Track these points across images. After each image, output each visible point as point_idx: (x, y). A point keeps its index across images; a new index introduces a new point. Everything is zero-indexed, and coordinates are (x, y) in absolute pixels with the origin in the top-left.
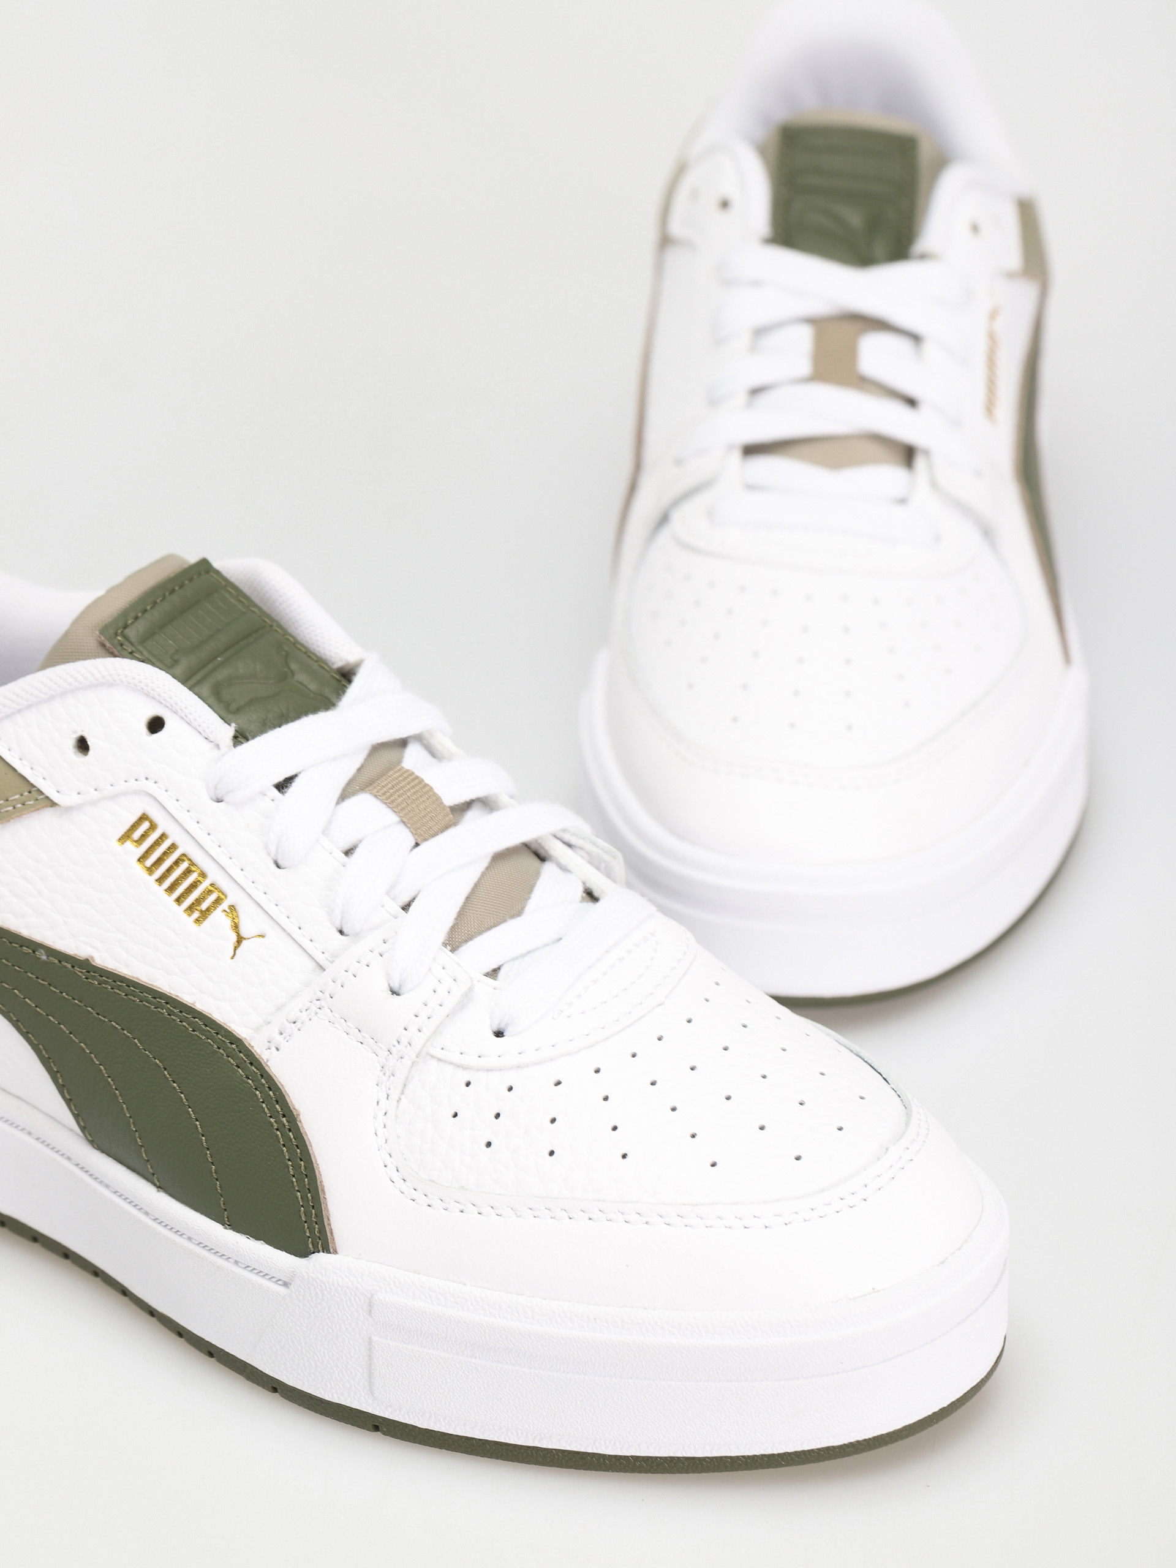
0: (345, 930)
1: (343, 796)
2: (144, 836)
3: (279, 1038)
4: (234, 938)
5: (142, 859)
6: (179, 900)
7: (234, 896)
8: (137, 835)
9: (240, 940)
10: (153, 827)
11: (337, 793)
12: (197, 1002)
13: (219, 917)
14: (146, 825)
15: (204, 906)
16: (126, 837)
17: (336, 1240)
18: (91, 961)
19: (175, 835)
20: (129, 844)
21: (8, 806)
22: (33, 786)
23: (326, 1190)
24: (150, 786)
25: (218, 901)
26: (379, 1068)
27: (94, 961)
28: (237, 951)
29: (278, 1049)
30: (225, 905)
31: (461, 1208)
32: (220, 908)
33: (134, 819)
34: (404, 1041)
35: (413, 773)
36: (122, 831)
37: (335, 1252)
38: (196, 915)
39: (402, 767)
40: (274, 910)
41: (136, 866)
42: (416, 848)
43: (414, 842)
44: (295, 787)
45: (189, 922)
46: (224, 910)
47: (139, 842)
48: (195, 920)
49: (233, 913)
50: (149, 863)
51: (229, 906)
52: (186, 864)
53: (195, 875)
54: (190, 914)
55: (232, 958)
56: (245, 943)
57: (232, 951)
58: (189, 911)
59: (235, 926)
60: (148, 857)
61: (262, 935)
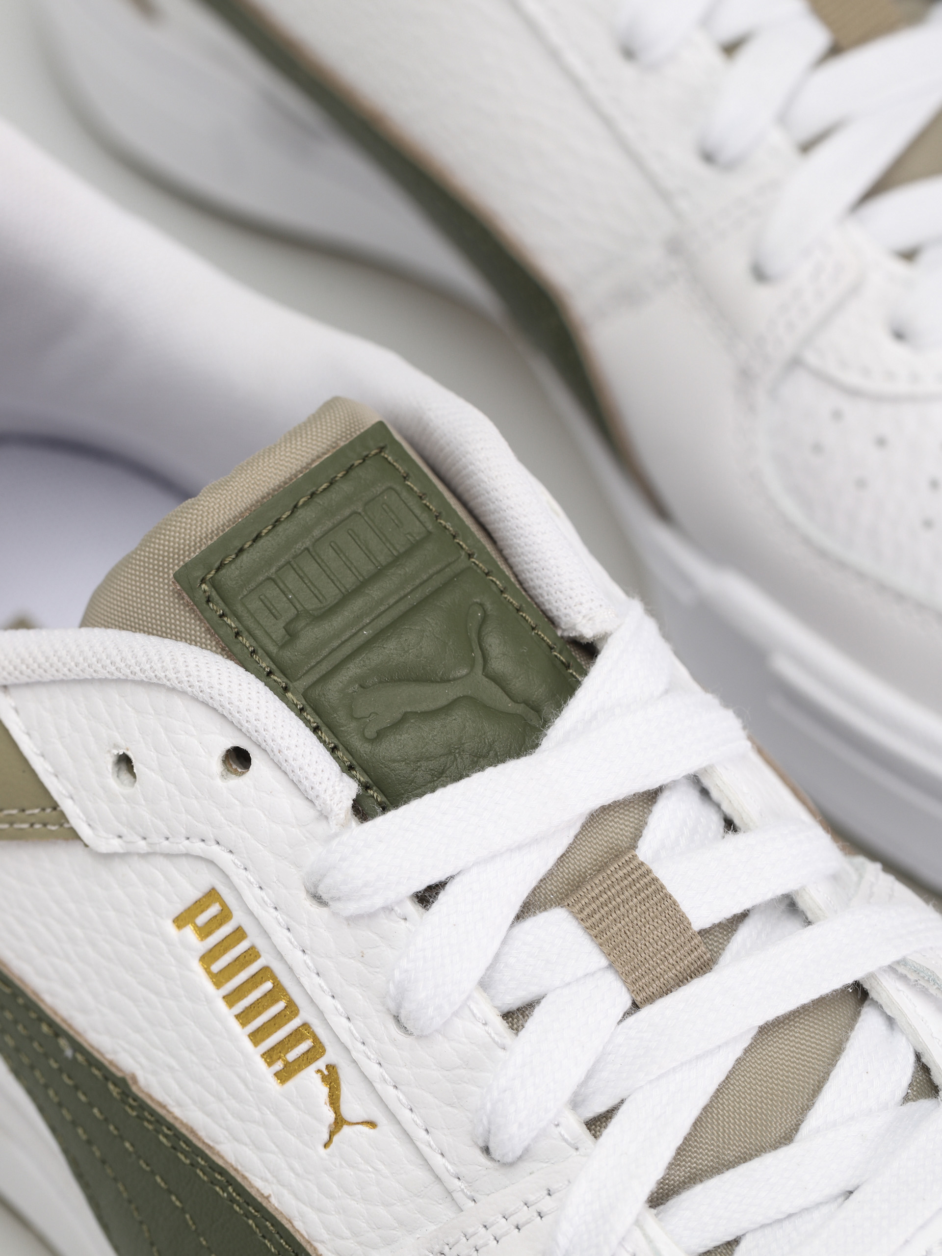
0: (492, 1151)
1: (527, 910)
2: (211, 926)
4: (330, 1116)
5: (207, 958)
7: (333, 1053)
8: (202, 919)
9: (339, 1122)
10: (224, 916)
11: (517, 904)
12: (272, 1196)
13: (311, 1080)
14: (214, 909)
15: (292, 1056)
16: (180, 921)
18: (130, 1082)
19: (255, 937)
20: (189, 932)
21: (23, 822)
24: (223, 858)
25: (312, 1054)
27: (134, 1084)
28: (336, 1138)
30: (321, 1064)
32: (312, 1069)
33: (194, 894)
35: (649, 872)
36: (179, 907)
38: (279, 1066)
39: (635, 857)
40: (389, 1093)
41: (198, 968)
42: (631, 1020)
43: (629, 1003)
44: (443, 897)
45: (266, 1073)
46: (319, 1071)
47: (204, 932)
48: (277, 1075)
49: (331, 1077)
50: (216, 967)
51: (328, 1067)
52: (268, 985)
53: (281, 1005)
54: (270, 1064)
55: (326, 1145)
56: (346, 1129)
57: (326, 1137)
58: (270, 1056)
59: (334, 1100)
60: (216, 959)
61: (372, 1124)
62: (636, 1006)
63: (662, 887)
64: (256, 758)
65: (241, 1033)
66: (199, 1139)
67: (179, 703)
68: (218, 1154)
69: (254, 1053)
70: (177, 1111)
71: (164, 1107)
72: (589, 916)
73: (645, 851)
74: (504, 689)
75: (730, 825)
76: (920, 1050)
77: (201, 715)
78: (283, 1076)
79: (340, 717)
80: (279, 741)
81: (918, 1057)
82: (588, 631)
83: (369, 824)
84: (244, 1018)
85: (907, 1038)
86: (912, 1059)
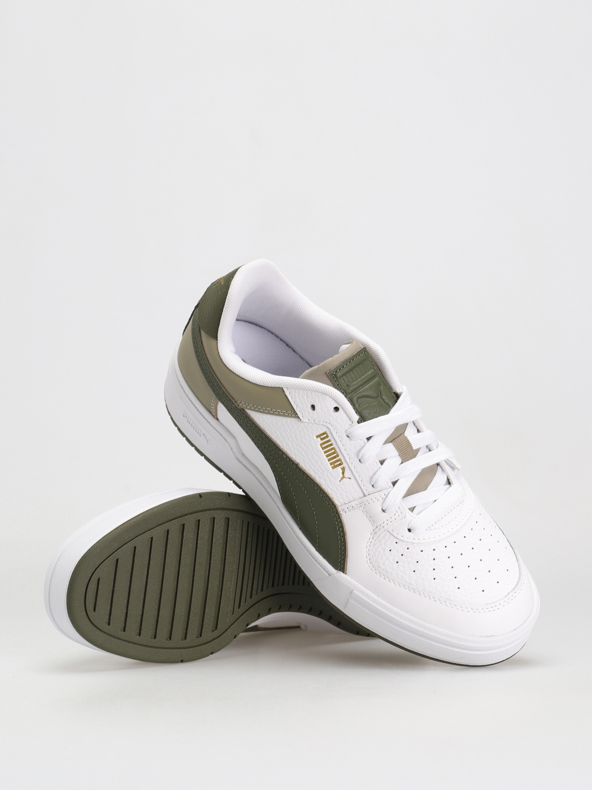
0: (374, 486)
2: (324, 438)
3: (347, 510)
6: (329, 460)
7: (344, 465)
8: (322, 437)
9: (343, 477)
10: (327, 437)
11: (384, 442)
13: (339, 469)
14: (325, 435)
15: (336, 464)
16: (317, 437)
17: (347, 571)
19: (332, 441)
20: (319, 439)
21: (286, 414)
22: (295, 411)
23: (348, 557)
24: (330, 426)
25: (340, 464)
26: (373, 530)
27: (299, 465)
28: (342, 480)
29: (345, 512)
30: (342, 466)
31: (385, 578)
32: (340, 467)
33: (322, 432)
34: (382, 526)
37: (346, 574)
38: (333, 466)
39: (404, 435)
40: (355, 473)
41: (320, 446)
42: (401, 465)
43: (401, 462)
44: (372, 439)
45: (330, 467)
46: (341, 468)
47: (322, 439)
48: (332, 467)
49: (343, 469)
50: (323, 446)
51: (343, 467)
52: (334, 451)
53: (335, 455)
54: (331, 465)
55: (340, 481)
56: (344, 479)
57: (340, 480)
58: (331, 464)
59: (343, 473)
60: (323, 445)
61: (350, 478)
62: (402, 463)
63: (407, 438)
64: (340, 409)
65: (326, 459)
66: (312, 477)
67: (328, 397)
68: (315, 480)
69: (328, 463)
70: (308, 471)
71: (305, 470)
72: (399, 449)
73: (406, 434)
74: (384, 401)
75: (418, 431)
76: (448, 476)
77: (331, 400)
78: (333, 468)
79: (356, 403)
80: (347, 407)
81: (447, 477)
82: (398, 391)
83: (359, 424)
84: (327, 456)
85: (446, 474)
86: (446, 477)
